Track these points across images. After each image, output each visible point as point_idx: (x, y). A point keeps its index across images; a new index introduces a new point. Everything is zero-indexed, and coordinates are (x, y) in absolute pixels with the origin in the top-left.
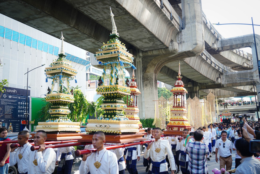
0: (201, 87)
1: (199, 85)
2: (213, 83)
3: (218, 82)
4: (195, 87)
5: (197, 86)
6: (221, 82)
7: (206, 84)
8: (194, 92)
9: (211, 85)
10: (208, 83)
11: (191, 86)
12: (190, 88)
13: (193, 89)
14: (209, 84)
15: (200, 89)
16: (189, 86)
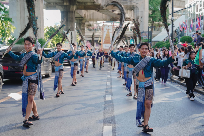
0: (78, 7)
1: (77, 4)
2: (93, 4)
3: (98, 3)
4: (72, 6)
5: (73, 5)
6: (101, 3)
7: (85, 3)
8: (70, 12)
9: (90, 5)
10: (87, 3)
11: (68, 4)
12: (66, 6)
13: (70, 8)
14: (89, 4)
15: (77, 9)
16: (65, 4)
